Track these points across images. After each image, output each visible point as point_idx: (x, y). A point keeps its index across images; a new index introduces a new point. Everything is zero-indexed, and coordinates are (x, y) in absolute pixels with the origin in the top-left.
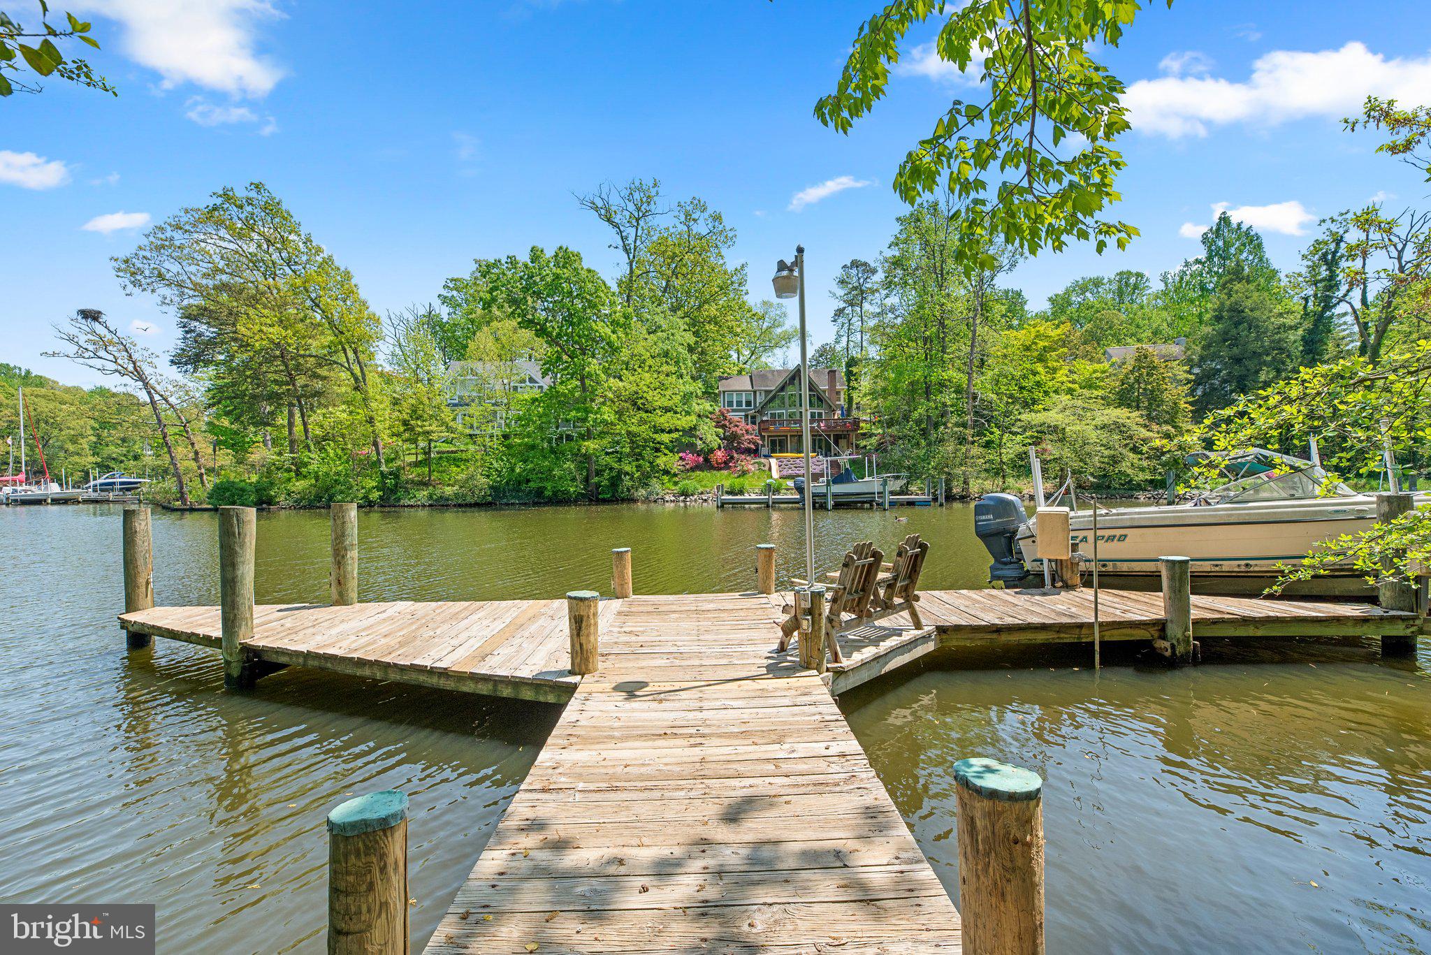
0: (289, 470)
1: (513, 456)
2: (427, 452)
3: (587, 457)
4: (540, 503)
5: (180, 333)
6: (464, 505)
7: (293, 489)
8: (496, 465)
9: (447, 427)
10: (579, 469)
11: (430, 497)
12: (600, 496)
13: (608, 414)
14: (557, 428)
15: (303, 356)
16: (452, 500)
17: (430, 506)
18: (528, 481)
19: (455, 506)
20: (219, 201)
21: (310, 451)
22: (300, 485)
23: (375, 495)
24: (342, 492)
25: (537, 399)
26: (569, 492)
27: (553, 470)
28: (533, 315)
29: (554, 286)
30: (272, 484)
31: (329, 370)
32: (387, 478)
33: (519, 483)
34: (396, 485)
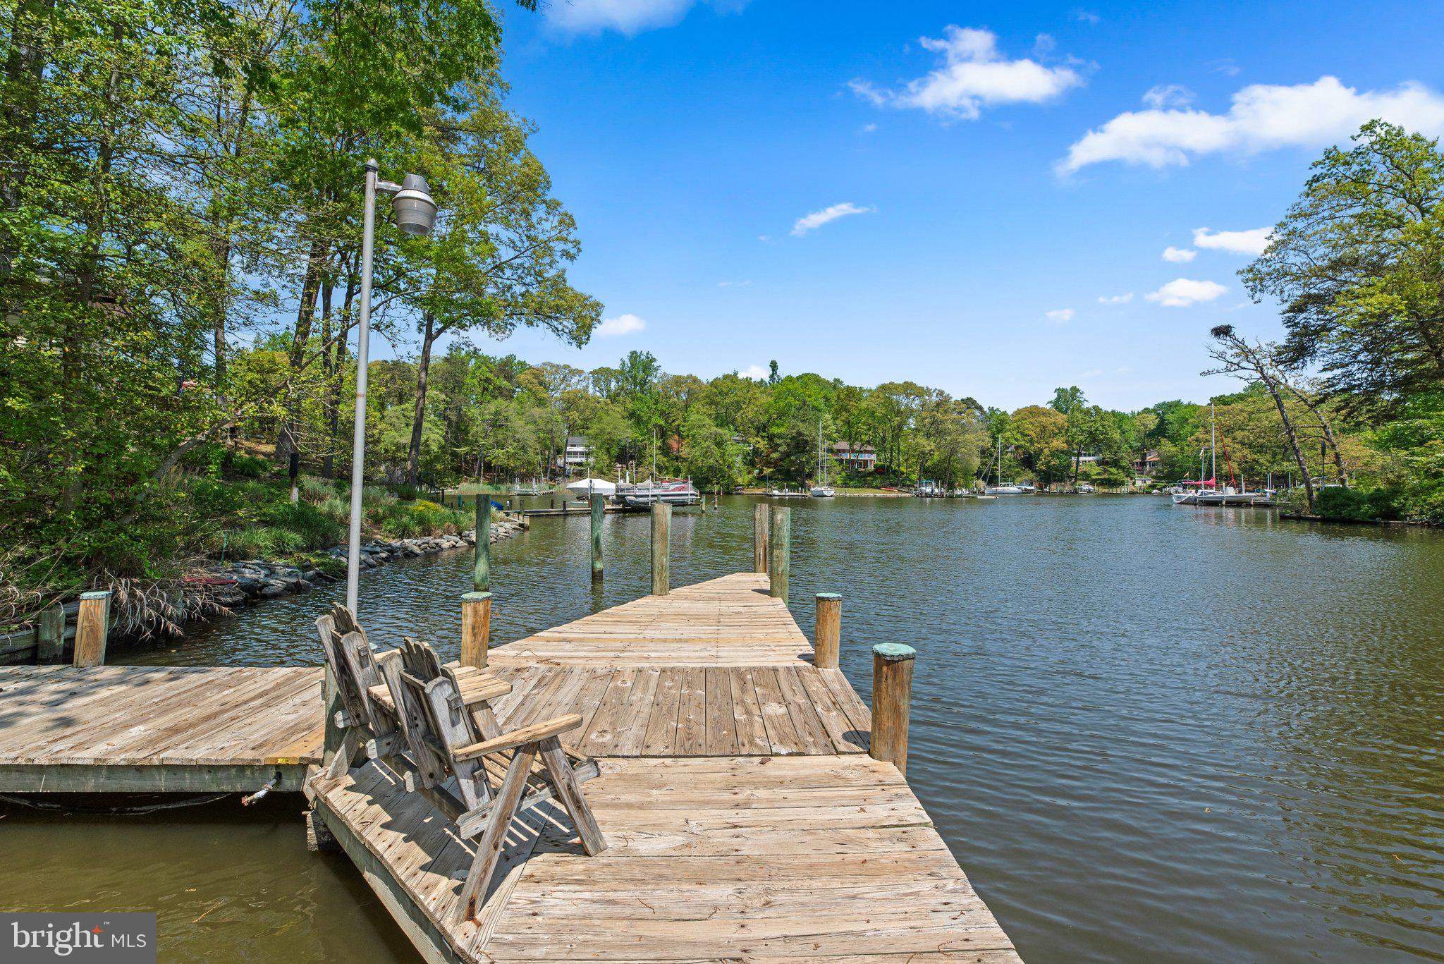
5: (1286, 330)
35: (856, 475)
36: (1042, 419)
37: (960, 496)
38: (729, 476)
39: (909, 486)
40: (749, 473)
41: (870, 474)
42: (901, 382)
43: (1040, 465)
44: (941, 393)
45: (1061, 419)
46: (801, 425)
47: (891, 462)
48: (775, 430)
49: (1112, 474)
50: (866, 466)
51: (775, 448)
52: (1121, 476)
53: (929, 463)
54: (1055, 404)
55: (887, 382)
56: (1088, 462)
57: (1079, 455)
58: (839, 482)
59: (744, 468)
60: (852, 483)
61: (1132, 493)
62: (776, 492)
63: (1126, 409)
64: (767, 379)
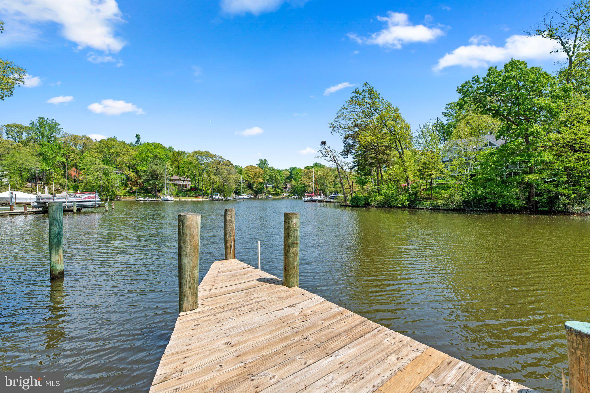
0: (376, 192)
1: (476, 185)
2: (431, 183)
3: (529, 185)
4: (494, 211)
5: (343, 145)
6: (447, 210)
7: (376, 200)
8: (466, 190)
9: (440, 171)
10: (523, 191)
11: (431, 205)
12: (539, 209)
13: (547, 156)
14: (507, 167)
15: (381, 146)
16: (442, 207)
17: (431, 209)
18: (486, 198)
19: (443, 210)
20: (354, 94)
21: (383, 185)
22: (379, 198)
23: (406, 203)
24: (393, 201)
25: (493, 153)
26: (514, 205)
27: (503, 192)
28: (490, 105)
29: (503, 86)
30: (369, 197)
31: (390, 151)
32: (411, 196)
33: (481, 199)
34: (415, 199)
35: (182, 191)
36: (255, 170)
37: (229, 200)
38: (112, 191)
39: (207, 196)
40: (124, 189)
41: (189, 190)
42: (204, 151)
43: (254, 188)
44: (221, 157)
45: (261, 171)
46: (155, 166)
47: (198, 186)
48: (139, 168)
49: (277, 191)
50: (186, 187)
51: (140, 177)
52: (280, 192)
53: (215, 186)
54: (259, 165)
55: (197, 150)
56: (269, 187)
57: (267, 184)
58: (174, 194)
59: (122, 187)
60: (180, 195)
61: (284, 198)
62: (142, 199)
63: (280, 169)
64: (134, 143)
